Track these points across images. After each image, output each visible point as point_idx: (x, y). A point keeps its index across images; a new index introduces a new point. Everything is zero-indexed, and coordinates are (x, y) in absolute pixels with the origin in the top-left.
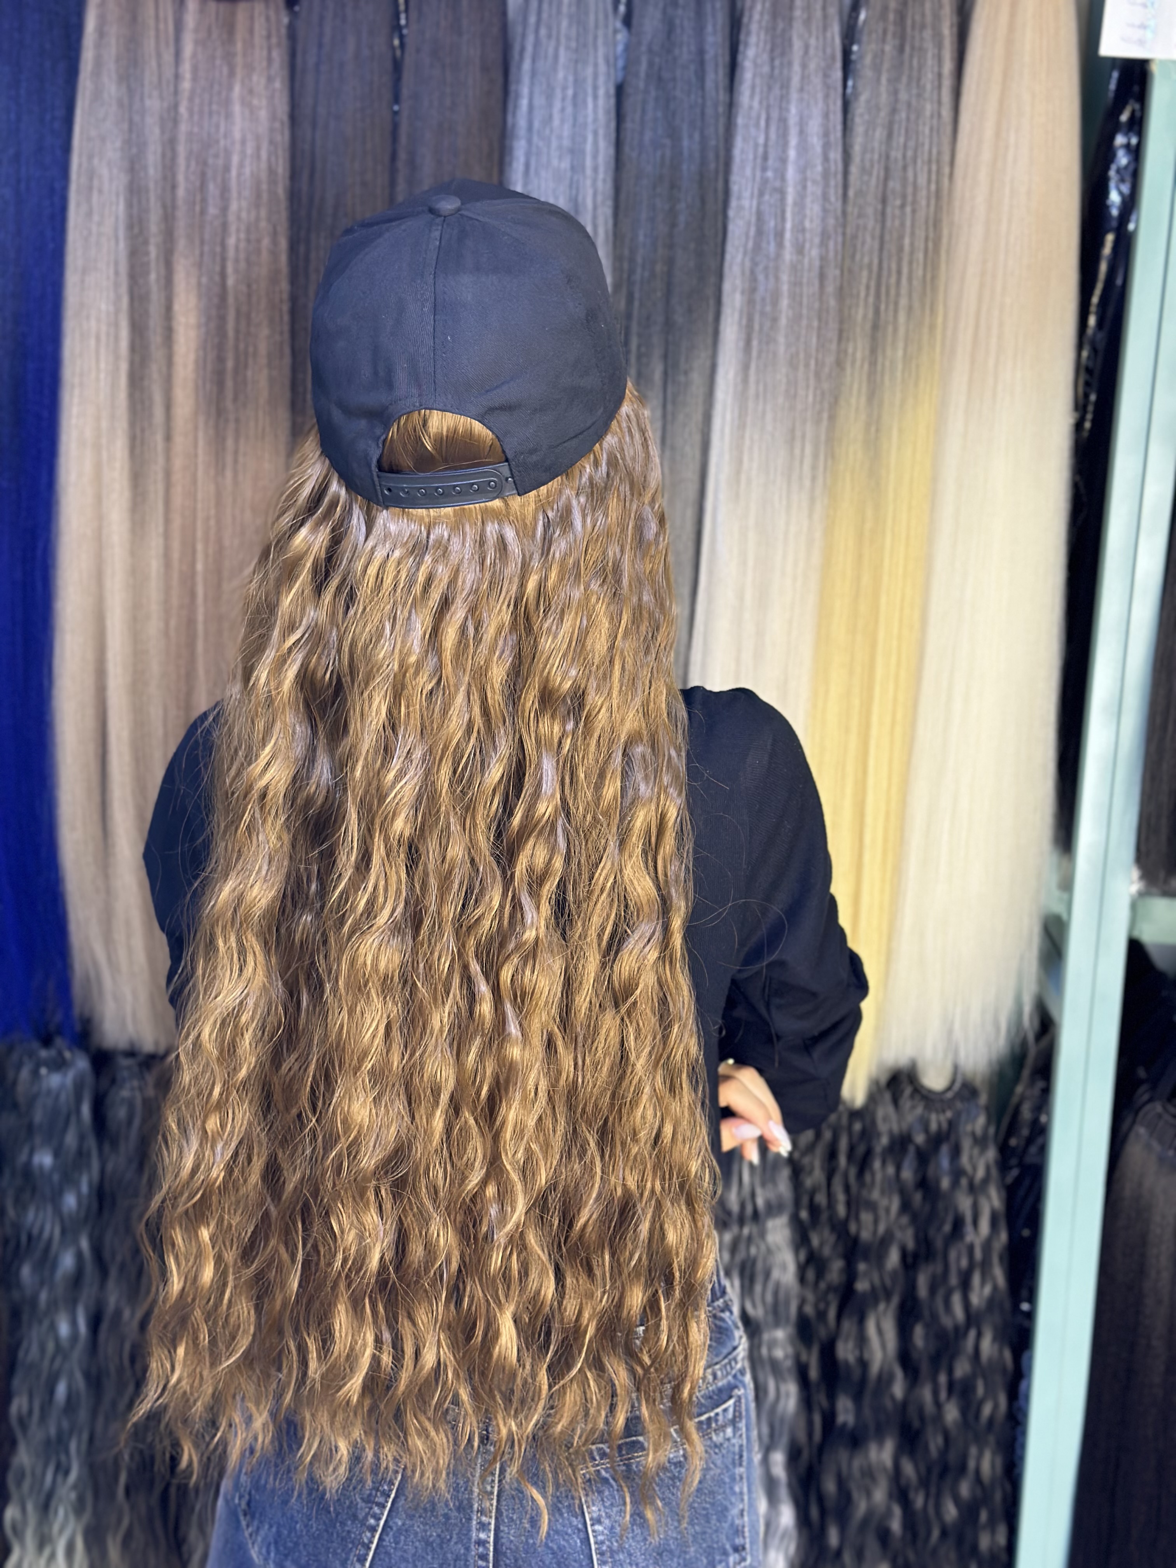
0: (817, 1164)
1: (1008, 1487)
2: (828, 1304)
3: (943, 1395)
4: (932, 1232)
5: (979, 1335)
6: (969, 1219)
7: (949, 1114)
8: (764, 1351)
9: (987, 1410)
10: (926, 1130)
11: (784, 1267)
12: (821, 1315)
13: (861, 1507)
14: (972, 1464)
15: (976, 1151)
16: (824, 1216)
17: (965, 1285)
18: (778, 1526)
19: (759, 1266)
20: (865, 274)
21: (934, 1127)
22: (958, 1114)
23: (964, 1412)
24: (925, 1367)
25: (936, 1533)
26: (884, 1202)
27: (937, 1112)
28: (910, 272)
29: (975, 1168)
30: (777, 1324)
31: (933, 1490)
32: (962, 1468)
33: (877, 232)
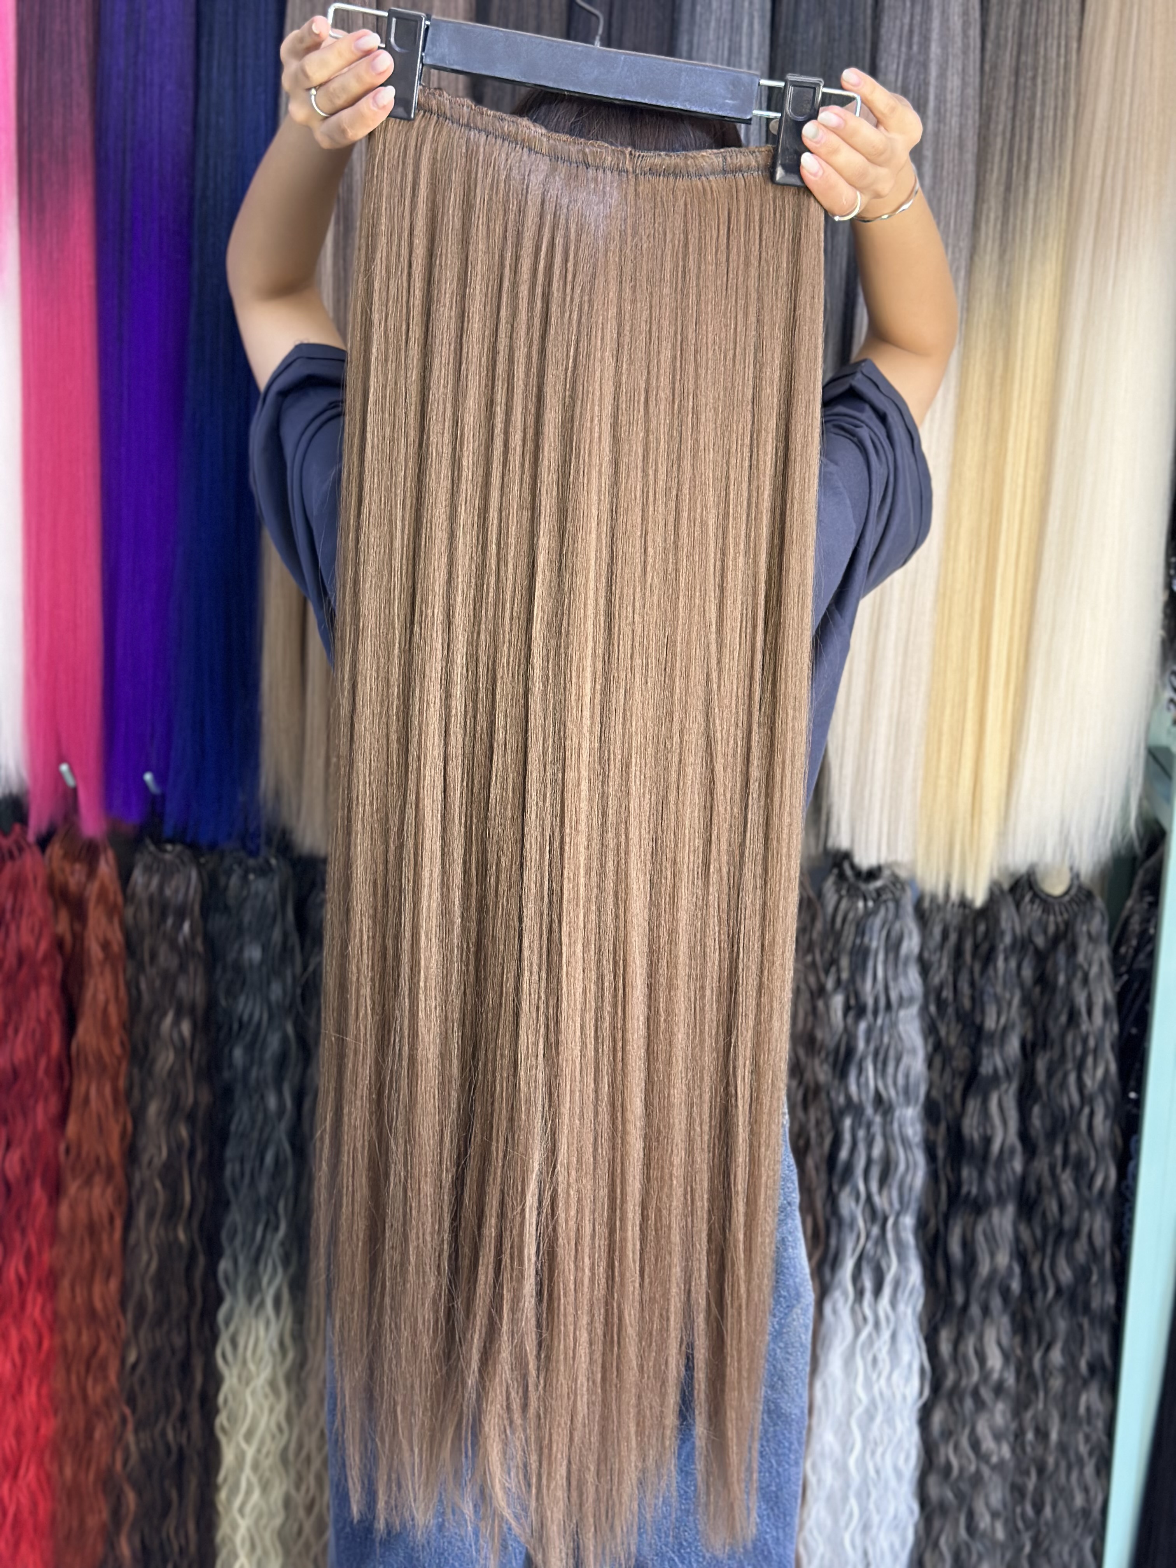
0: (945, 962)
1: (1117, 1254)
2: (954, 1088)
3: (1059, 1169)
4: (1050, 1024)
5: (1092, 1114)
6: (1084, 1010)
7: (1066, 916)
8: (896, 1126)
9: (1099, 1182)
10: (1045, 932)
11: (913, 1051)
12: (949, 1097)
13: (984, 1269)
14: (1085, 1230)
15: (1091, 948)
16: (951, 1010)
17: (1080, 1067)
18: (907, 1283)
19: (892, 1053)
20: (999, 140)
21: (1052, 929)
22: (1076, 916)
23: (1077, 1182)
24: (1042, 1144)
25: (1051, 1293)
26: (1008, 995)
27: (1055, 914)
28: (1041, 138)
29: (1090, 965)
30: (908, 1102)
31: (1049, 1250)
32: (1076, 1232)
33: (1011, 103)
